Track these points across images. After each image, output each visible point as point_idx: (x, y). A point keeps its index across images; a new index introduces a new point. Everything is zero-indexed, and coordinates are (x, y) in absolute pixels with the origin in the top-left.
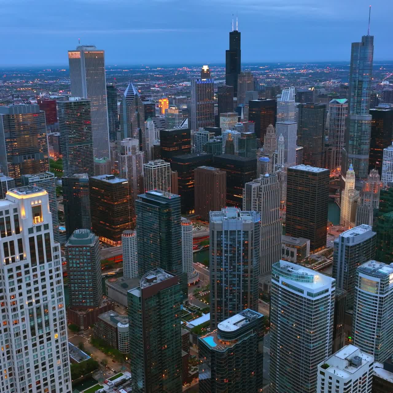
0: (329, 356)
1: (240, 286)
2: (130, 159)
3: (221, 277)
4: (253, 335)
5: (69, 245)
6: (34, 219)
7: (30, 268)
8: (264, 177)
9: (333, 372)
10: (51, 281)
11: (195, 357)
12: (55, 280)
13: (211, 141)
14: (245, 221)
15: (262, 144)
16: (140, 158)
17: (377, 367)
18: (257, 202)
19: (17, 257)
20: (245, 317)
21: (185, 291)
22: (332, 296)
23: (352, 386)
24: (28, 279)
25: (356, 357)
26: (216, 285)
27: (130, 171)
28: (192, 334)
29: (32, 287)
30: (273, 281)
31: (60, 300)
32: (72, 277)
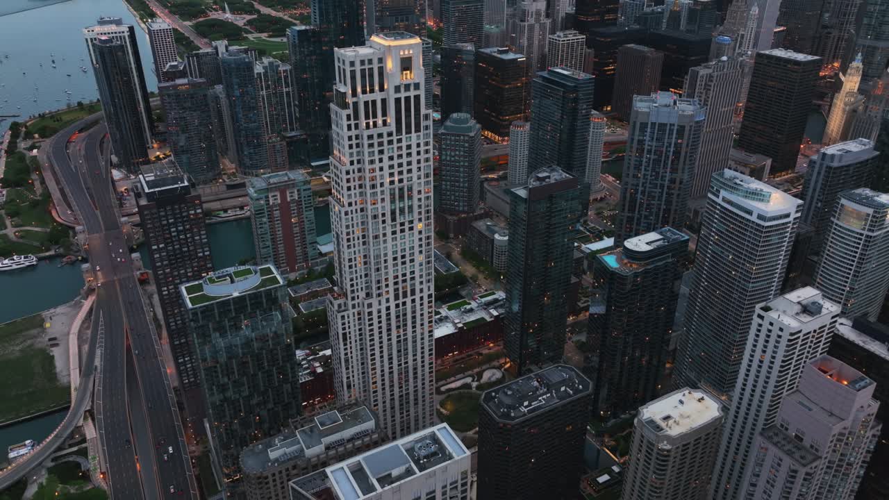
0: (774, 295)
1: (661, 201)
2: (531, 28)
3: (638, 185)
4: (670, 260)
5: (443, 131)
6: (402, 74)
7: (395, 138)
8: (720, 61)
9: (776, 317)
10: (419, 157)
11: (588, 287)
12: (423, 156)
13: (647, 10)
14: (683, 111)
15: (723, 19)
16: (545, 28)
17: (842, 324)
18: (703, 96)
19: (380, 122)
20: (662, 237)
21: (586, 207)
22: (794, 224)
23: (801, 338)
24: (391, 151)
25: (814, 303)
26: (628, 195)
27: (530, 45)
28: (587, 258)
29: (396, 162)
30: (710, 195)
31: (427, 183)
32: (444, 173)
